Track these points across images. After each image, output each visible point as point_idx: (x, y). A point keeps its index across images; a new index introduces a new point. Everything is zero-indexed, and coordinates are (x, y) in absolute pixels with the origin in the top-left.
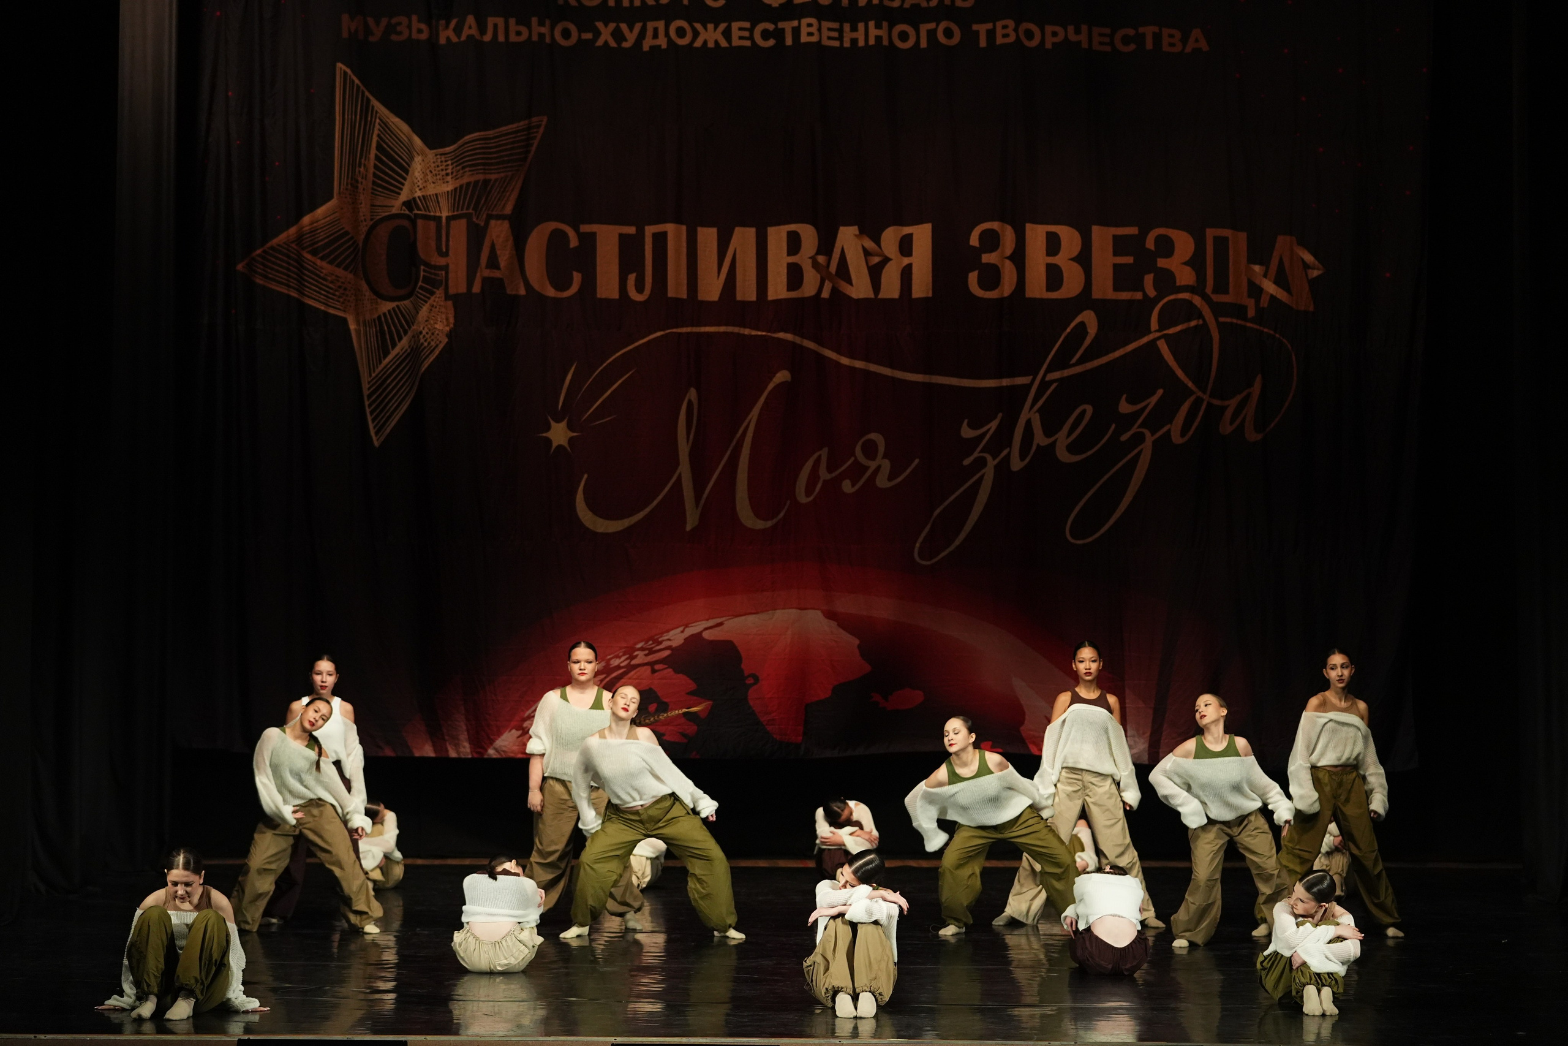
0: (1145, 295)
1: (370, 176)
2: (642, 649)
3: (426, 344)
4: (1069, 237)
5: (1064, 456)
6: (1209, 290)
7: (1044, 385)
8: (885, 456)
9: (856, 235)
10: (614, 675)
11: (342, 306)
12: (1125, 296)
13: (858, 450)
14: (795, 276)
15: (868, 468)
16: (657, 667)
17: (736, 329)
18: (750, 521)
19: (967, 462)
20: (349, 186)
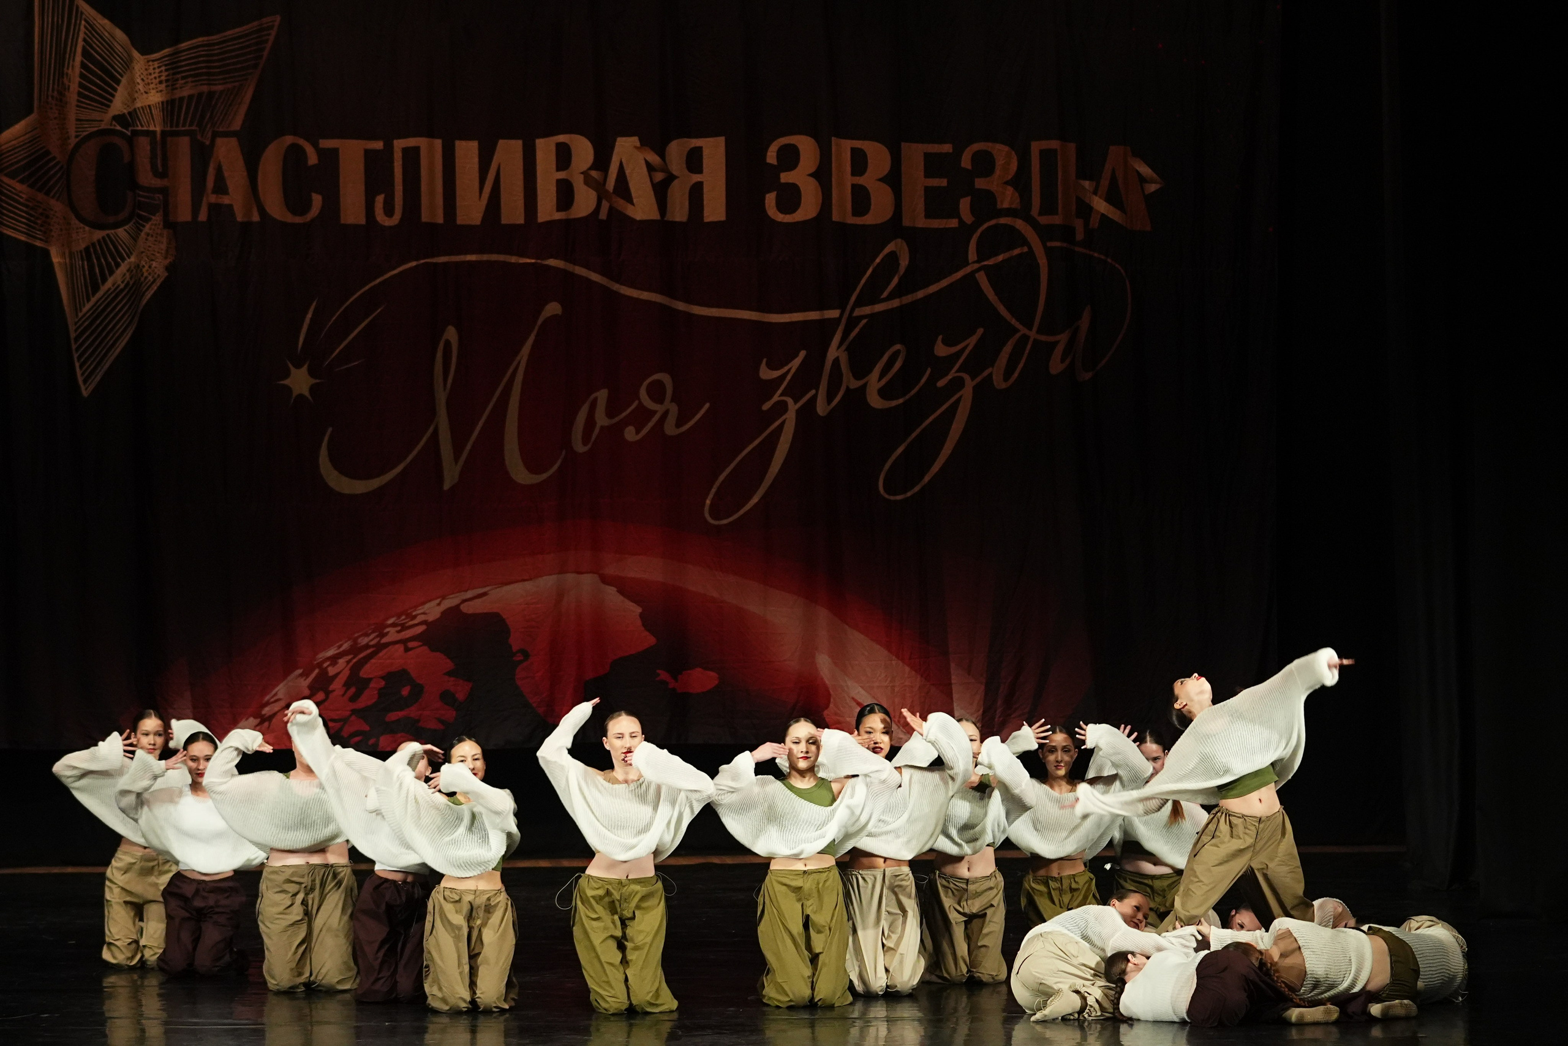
0: (961, 221)
2: (393, 625)
4: (878, 156)
5: (875, 401)
6: (1035, 211)
7: (852, 322)
8: (672, 400)
9: (636, 147)
10: (362, 655)
11: (43, 236)
12: (936, 224)
13: (643, 391)
14: (565, 194)
15: (655, 412)
16: (411, 645)
17: (501, 258)
18: (521, 475)
19: (766, 406)
20: (50, 99)
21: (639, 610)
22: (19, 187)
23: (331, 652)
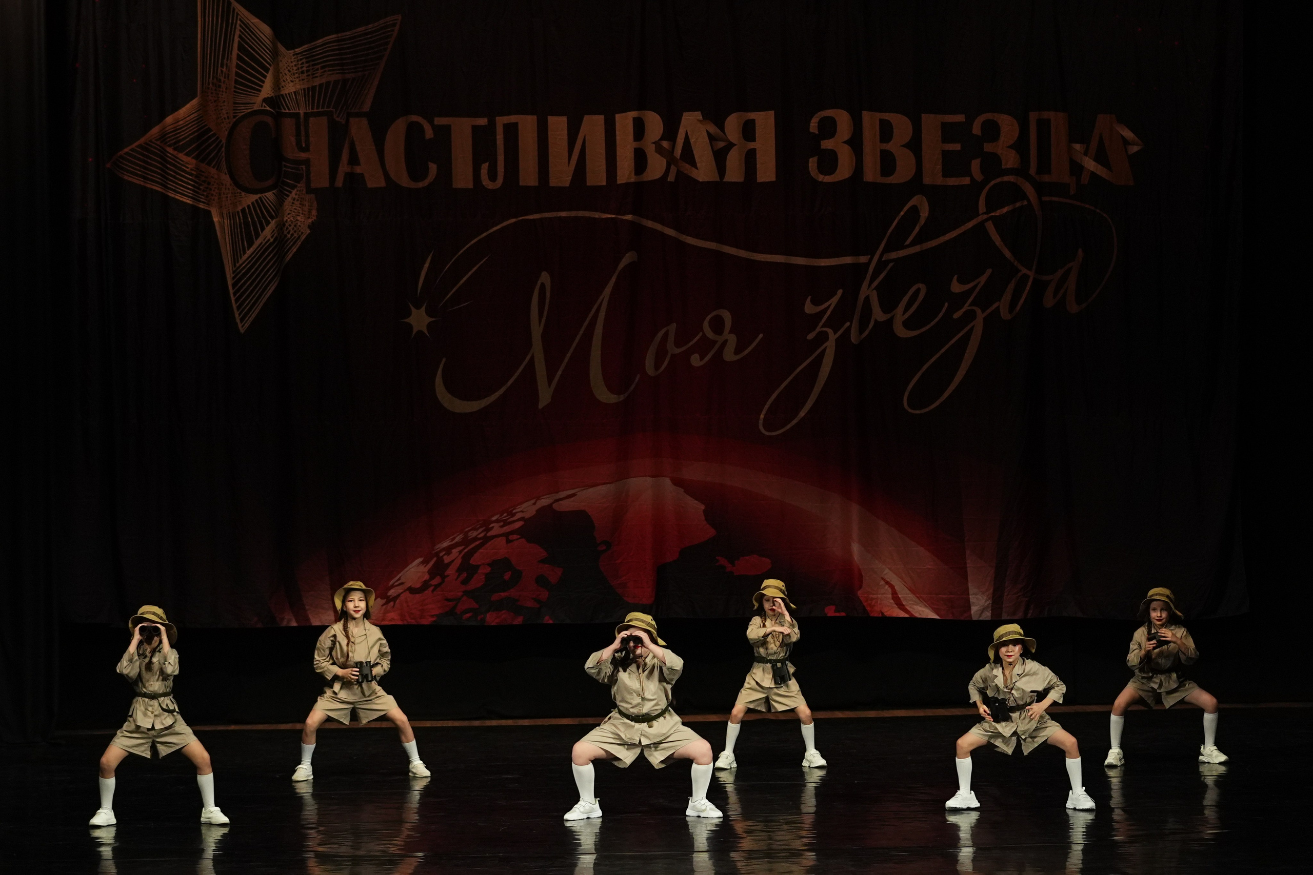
0: (972, 179)
1: (233, 76)
2: (497, 521)
3: (289, 236)
4: (901, 125)
5: (902, 332)
6: (1032, 171)
7: (881, 265)
8: (731, 332)
9: (699, 120)
10: (471, 547)
11: (206, 200)
12: (952, 181)
13: (706, 325)
14: (640, 160)
15: (715, 342)
16: (511, 537)
17: (587, 214)
18: (604, 395)
19: (811, 336)
20: (211, 85)
21: (703, 507)
22: (186, 159)
23: (445, 544)
